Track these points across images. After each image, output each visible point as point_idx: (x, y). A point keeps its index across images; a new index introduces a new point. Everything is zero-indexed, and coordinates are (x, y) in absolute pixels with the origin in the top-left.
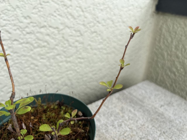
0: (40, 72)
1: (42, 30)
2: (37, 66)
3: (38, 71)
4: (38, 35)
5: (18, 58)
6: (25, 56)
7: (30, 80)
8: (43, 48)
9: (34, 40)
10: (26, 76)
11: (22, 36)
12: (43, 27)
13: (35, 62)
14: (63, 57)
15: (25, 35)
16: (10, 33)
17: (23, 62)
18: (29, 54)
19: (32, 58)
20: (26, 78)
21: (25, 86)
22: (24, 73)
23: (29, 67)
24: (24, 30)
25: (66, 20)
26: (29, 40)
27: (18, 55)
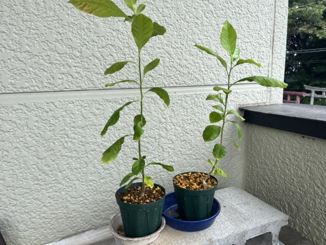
14: (157, 159)
17: (129, 161)
25: (161, 132)
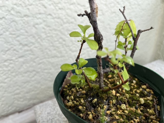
0: (67, 46)
1: (72, 7)
2: (64, 41)
3: (64, 46)
4: (67, 11)
5: (50, 32)
6: (55, 30)
7: (57, 53)
8: (71, 24)
9: (65, 16)
10: (55, 50)
11: (55, 11)
12: (72, 4)
13: (63, 37)
15: (57, 10)
16: (45, 7)
18: (59, 29)
19: (61, 33)
20: (55, 52)
21: (53, 59)
22: (53, 46)
23: (58, 41)
24: (57, 6)
26: (61, 15)
27: (51, 28)
